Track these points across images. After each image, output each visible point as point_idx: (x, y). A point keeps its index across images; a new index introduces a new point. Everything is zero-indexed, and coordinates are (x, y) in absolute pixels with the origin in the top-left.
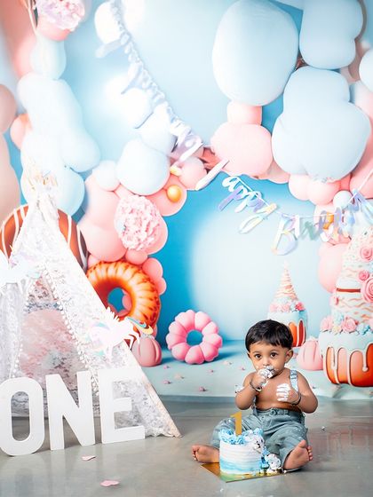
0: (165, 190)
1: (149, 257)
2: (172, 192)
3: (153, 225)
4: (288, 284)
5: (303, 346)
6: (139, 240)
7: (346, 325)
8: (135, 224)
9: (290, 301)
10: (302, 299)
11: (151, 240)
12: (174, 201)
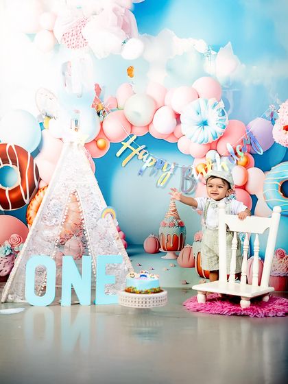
0: (95, 141)
2: (101, 143)
4: (174, 208)
9: (175, 220)
10: (183, 219)
12: (101, 149)
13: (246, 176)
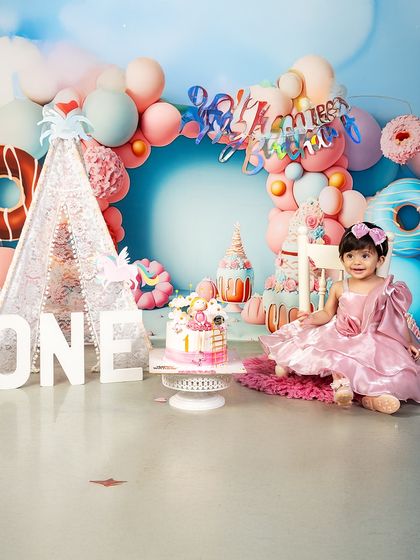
0: (130, 143)
1: (110, 206)
2: (138, 146)
3: (116, 176)
4: (238, 243)
5: (249, 302)
6: (102, 188)
7: (288, 285)
8: (99, 173)
9: (239, 259)
10: (250, 258)
11: (113, 189)
12: (138, 155)
13: (341, 202)
